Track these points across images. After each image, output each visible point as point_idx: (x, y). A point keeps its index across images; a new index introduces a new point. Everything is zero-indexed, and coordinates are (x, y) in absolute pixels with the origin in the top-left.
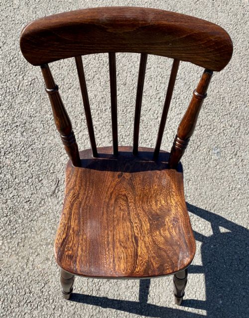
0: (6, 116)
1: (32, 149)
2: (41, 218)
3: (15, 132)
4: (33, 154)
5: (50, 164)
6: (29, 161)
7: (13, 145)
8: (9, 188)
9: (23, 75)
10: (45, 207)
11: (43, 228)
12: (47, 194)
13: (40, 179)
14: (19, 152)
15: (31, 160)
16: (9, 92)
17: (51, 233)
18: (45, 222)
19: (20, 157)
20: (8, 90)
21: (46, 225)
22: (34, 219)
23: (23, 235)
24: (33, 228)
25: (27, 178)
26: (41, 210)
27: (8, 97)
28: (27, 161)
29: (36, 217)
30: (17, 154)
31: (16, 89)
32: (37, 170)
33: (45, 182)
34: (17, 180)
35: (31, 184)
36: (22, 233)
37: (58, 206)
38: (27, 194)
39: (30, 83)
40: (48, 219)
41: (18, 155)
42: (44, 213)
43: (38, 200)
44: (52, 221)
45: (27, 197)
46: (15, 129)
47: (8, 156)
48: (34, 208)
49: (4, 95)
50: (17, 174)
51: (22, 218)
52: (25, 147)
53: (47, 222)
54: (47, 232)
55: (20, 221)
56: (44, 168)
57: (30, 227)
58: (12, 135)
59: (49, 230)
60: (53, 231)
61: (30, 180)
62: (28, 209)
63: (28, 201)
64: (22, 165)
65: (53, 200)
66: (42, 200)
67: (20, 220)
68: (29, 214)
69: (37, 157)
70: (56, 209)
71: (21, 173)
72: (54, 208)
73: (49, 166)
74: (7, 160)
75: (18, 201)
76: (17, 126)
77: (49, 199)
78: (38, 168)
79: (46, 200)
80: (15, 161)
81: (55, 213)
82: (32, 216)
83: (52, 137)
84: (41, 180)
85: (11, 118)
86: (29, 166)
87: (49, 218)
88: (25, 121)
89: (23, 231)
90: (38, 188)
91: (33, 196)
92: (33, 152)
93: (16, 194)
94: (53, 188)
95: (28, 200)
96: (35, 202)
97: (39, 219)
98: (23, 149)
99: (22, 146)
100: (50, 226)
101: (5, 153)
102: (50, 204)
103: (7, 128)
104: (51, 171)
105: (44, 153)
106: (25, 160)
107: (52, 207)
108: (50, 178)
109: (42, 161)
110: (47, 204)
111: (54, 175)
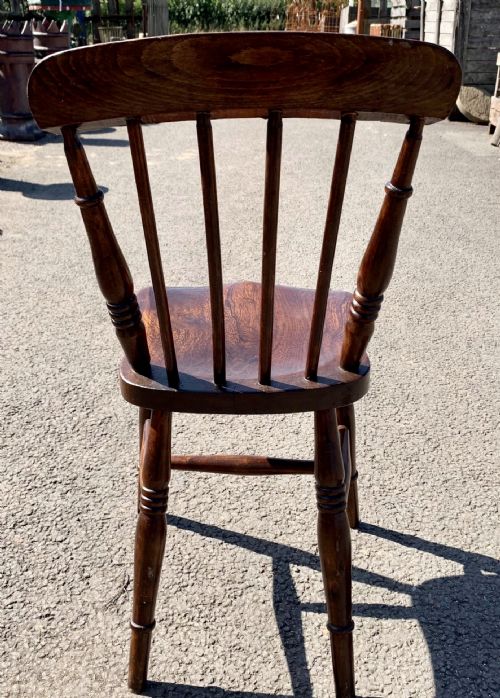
0: (35, 465)
1: (79, 520)
2: (71, 653)
3: (49, 491)
4: (79, 530)
5: (115, 549)
6: (67, 541)
7: (39, 513)
8: (6, 587)
9: (89, 411)
10: (87, 629)
11: (71, 674)
12: (97, 605)
13: (86, 574)
14: (48, 524)
15: (72, 541)
16: (54, 433)
17: (91, 689)
18: (80, 663)
19: (47, 533)
20: (51, 430)
21: (80, 669)
22: (52, 654)
23: (15, 686)
24: (44, 674)
25: (56, 571)
26: (76, 636)
27: (49, 440)
28: (61, 542)
29: (58, 650)
30: (42, 528)
31: (69, 430)
32: (81, 557)
33: (93, 581)
34: (30, 572)
35: (62, 582)
36: (14, 683)
37: (119, 631)
38: (47, 602)
39: (99, 422)
40: (88, 657)
41: (45, 529)
42: (81, 642)
43: (72, 617)
44: (97, 662)
45: (45, 607)
46: (50, 488)
47: (20, 530)
48: (58, 630)
49: (41, 436)
50: (32, 563)
51: (21, 650)
52: (65, 515)
53: (85, 663)
54: (82, 685)
55: (15, 655)
56: (98, 555)
57: (37, 669)
58: (41, 496)
59: (88, 680)
60: (96, 685)
61: (61, 574)
62: (43, 631)
63: (47, 615)
64: (49, 547)
65: (109, 618)
66: (82, 615)
67: (14, 653)
68: (43, 643)
69: (87, 534)
70: (112, 637)
71: (43, 560)
72: (109, 634)
73: (112, 553)
74: (18, 536)
75: (22, 614)
76: (55, 482)
77: (100, 614)
78: (84, 554)
79: (90, 616)
80: (35, 539)
81: (110, 645)
82: (48, 648)
83: (130, 503)
84: (87, 577)
85: (45, 469)
86: (65, 550)
87: (91, 654)
88: (75, 475)
89: (18, 678)
90: (76, 591)
91: (59, 607)
92: (81, 526)
93: (22, 599)
94: (113, 593)
95: (47, 612)
96: (63, 619)
97: (66, 653)
98: (59, 519)
99: (58, 514)
100: (91, 672)
101: (14, 525)
102: (100, 625)
103: (32, 484)
104: (115, 562)
105: (104, 528)
106: (59, 539)
107: (102, 632)
108: (110, 574)
109: (98, 543)
110: (92, 624)
111: (119, 569)
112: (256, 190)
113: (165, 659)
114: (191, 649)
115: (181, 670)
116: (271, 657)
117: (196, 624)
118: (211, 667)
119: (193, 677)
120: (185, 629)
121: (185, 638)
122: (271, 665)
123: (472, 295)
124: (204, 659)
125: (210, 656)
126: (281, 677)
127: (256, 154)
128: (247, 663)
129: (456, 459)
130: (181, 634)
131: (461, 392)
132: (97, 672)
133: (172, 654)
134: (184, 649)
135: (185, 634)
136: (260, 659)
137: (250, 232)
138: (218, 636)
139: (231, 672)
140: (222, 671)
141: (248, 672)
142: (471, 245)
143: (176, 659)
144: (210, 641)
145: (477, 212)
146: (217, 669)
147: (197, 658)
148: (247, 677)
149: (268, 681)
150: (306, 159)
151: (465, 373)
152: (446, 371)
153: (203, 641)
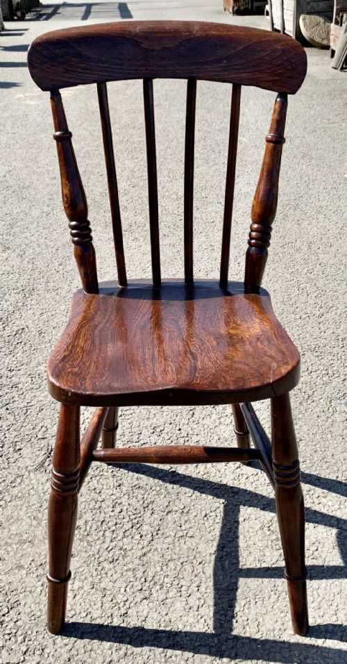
1: (8, 409)
2: (13, 503)
4: (9, 416)
5: (39, 427)
9: (4, 325)
10: (23, 486)
11: (15, 518)
12: (29, 468)
13: (18, 448)
17: (32, 525)
18: (20, 509)
21: (21, 513)
26: (15, 491)
32: (13, 436)
33: (24, 452)
39: (14, 333)
40: (26, 505)
42: (20, 495)
43: (10, 478)
44: (33, 507)
53: (24, 509)
54: (24, 524)
56: (26, 433)
59: (28, 520)
60: (35, 523)
65: (39, 476)
66: (18, 476)
69: (15, 419)
72: (41, 487)
73: (37, 430)
77: (32, 474)
78: (15, 433)
79: (25, 476)
81: (42, 495)
84: (19, 450)
87: (28, 502)
90: (12, 460)
92: (9, 413)
94: (41, 459)
96: (4, 481)
97: (9, 504)
100: (30, 514)
102: (33, 482)
104: (40, 436)
105: (28, 413)
107: (35, 487)
108: (37, 446)
109: (25, 424)
110: (27, 482)
111: (43, 441)
112: (129, 122)
113: (85, 500)
114: (103, 491)
115: (97, 506)
116: (163, 490)
117: (106, 474)
118: (119, 502)
119: (106, 510)
120: (98, 478)
121: (98, 484)
122: (163, 496)
123: (313, 205)
124: (114, 497)
125: (118, 495)
126: (171, 503)
127: (126, 89)
128: (146, 496)
129: (297, 338)
130: (95, 482)
131: (302, 286)
132: (35, 514)
133: (90, 495)
134: (98, 491)
135: (98, 481)
136: (155, 493)
137: (126, 162)
138: (123, 480)
139: (134, 504)
140: (127, 504)
141: (146, 502)
142: (313, 161)
143: (93, 499)
144: (116, 484)
145: (319, 132)
146: (124, 503)
147: (108, 497)
148: (145, 505)
149: (161, 507)
150: (172, 91)
151: (305, 271)
152: (290, 270)
153: (112, 484)
